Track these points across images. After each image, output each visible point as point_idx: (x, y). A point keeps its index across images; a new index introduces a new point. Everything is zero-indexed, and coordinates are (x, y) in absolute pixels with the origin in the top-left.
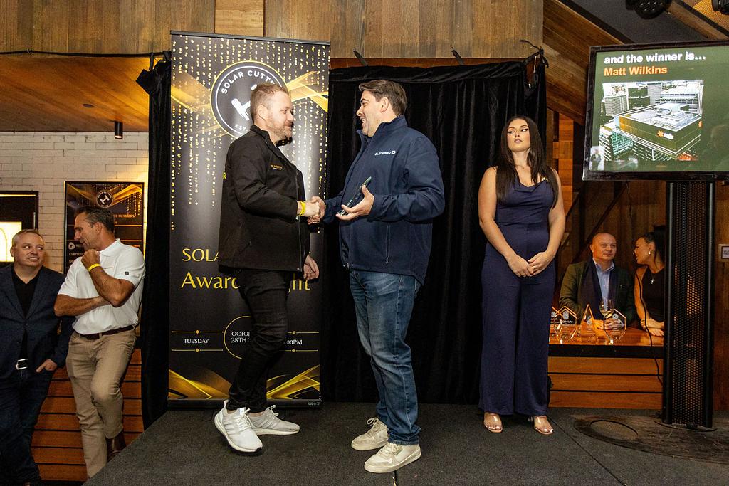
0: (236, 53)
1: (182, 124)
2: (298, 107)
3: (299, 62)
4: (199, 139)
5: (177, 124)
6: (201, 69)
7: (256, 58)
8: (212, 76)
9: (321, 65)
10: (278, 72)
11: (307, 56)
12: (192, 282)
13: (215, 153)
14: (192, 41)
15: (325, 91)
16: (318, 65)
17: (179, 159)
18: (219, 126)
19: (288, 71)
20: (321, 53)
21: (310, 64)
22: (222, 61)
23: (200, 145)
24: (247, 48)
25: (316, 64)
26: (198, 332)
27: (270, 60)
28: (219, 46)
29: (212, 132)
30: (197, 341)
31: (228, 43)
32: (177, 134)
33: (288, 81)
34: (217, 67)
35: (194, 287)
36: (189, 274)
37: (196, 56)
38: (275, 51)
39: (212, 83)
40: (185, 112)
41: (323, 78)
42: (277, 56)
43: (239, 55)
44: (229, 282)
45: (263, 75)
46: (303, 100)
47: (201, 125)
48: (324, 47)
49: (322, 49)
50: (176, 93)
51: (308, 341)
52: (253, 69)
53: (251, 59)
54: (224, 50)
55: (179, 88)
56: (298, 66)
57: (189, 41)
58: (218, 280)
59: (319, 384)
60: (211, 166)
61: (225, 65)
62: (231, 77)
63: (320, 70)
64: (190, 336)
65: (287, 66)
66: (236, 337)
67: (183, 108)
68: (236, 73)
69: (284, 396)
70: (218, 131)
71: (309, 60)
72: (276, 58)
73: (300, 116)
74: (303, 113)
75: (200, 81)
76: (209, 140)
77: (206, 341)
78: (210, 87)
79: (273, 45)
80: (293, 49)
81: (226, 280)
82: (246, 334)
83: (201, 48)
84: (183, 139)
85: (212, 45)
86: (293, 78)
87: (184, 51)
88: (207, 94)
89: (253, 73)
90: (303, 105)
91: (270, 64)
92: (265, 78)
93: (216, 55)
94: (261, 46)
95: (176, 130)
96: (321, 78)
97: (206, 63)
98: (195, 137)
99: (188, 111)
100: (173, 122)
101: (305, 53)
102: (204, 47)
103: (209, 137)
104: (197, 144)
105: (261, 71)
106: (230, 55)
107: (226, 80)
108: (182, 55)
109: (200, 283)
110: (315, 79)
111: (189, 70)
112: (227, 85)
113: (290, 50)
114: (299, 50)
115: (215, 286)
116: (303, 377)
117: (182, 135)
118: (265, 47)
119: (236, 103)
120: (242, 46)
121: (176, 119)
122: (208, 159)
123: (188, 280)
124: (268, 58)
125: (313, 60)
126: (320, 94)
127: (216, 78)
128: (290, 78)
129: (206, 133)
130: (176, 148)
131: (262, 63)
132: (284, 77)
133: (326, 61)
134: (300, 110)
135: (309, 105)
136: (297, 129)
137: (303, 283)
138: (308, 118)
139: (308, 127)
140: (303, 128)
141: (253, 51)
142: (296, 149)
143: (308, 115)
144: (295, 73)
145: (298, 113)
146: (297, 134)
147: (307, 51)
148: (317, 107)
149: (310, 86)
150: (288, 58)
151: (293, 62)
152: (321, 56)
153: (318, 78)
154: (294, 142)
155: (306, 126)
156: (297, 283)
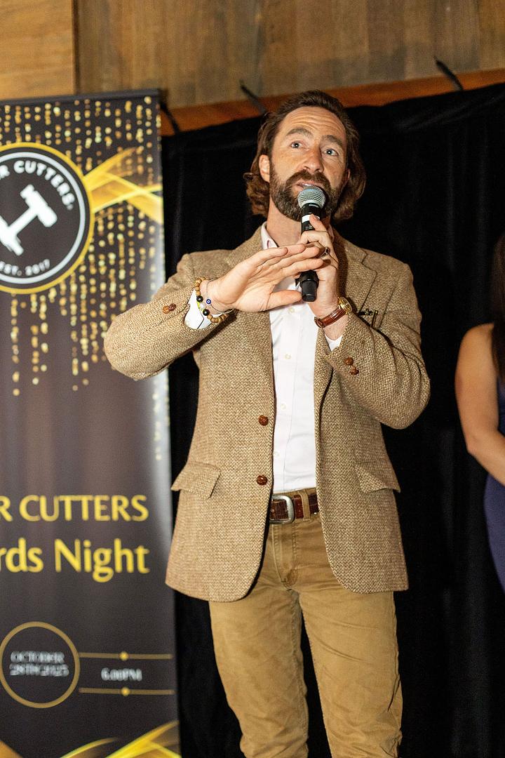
2: (106, 221)
3: (104, 135)
7: (28, 137)
9: (145, 136)
11: (118, 123)
15: (155, 181)
16: (140, 134)
19: (86, 153)
20: (144, 112)
24: (12, 121)
25: (134, 133)
27: (53, 139)
33: (85, 172)
38: (61, 120)
41: (150, 160)
42: (63, 129)
45: (41, 167)
46: (116, 206)
48: (148, 100)
49: (145, 106)
51: (152, 675)
52: (24, 159)
53: (19, 140)
56: (103, 142)
63: (144, 144)
65: (83, 144)
66: (20, 663)
71: (122, 129)
72: (62, 133)
73: (111, 236)
74: (116, 230)
79: (57, 111)
86: (95, 166)
89: (24, 166)
90: (116, 215)
91: (53, 145)
92: (45, 172)
94: (33, 113)
101: (113, 117)
105: (38, 161)
110: (135, 164)
113: (87, 114)
114: (103, 108)
116: (147, 745)
118: (42, 114)
124: (49, 135)
125: (128, 127)
126: (146, 191)
128: (89, 167)
131: (38, 145)
132: (80, 166)
133: (153, 127)
134: (111, 225)
135: (126, 214)
136: (107, 260)
137: (135, 557)
138: (127, 239)
139: (127, 257)
140: (117, 259)
141: (22, 126)
142: (108, 300)
143: (125, 233)
144: (98, 155)
145: (107, 231)
146: (107, 272)
147: (118, 113)
148: (141, 215)
149: (126, 178)
150: (84, 129)
151: (93, 136)
152: (144, 118)
153: (140, 160)
154: (103, 286)
155: (122, 254)
156: (124, 558)
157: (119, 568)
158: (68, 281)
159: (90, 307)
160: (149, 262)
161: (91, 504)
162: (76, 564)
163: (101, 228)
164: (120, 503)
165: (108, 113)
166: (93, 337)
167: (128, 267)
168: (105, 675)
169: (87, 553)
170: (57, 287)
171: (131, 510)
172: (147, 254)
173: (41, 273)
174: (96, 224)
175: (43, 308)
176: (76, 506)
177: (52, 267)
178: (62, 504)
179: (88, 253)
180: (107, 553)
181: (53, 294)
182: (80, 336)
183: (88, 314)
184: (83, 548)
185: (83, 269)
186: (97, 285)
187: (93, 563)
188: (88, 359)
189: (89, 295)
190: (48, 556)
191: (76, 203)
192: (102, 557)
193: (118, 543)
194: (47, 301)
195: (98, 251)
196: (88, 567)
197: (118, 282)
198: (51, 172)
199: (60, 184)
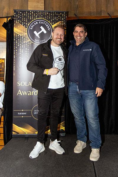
0: (35, 16)
1: (17, 40)
3: (56, 19)
4: (23, 45)
5: (15, 40)
6: (24, 22)
7: (42, 17)
8: (27, 24)
12: (21, 93)
13: (28, 49)
14: (21, 13)
17: (16, 51)
18: (30, 40)
21: (60, 19)
22: (31, 19)
23: (23, 47)
24: (39, 14)
25: (62, 19)
26: (23, 110)
27: (47, 18)
28: (29, 14)
29: (27, 42)
30: (22, 114)
31: (32, 13)
32: (16, 43)
33: (52, 25)
34: (29, 21)
35: (21, 95)
36: (20, 90)
37: (22, 17)
38: (48, 15)
39: (27, 26)
40: (18, 36)
41: (64, 23)
42: (49, 17)
43: (36, 17)
44: (33, 93)
45: (44, 23)
47: (23, 40)
49: (64, 14)
50: (16, 30)
53: (40, 18)
54: (31, 15)
55: (16, 28)
57: (20, 12)
58: (30, 92)
59: (64, 128)
60: (27, 54)
61: (31, 20)
62: (34, 24)
64: (20, 112)
65: (52, 20)
66: (36, 112)
67: (18, 35)
68: (35, 22)
70: (29, 42)
71: (60, 18)
75: (23, 25)
76: (26, 45)
77: (25, 113)
78: (27, 27)
79: (48, 13)
81: (32, 92)
83: (24, 15)
84: (18, 44)
85: (27, 14)
86: (54, 24)
87: (18, 16)
88: (26, 30)
89: (41, 22)
92: (45, 24)
93: (28, 17)
94: (43, 13)
95: (15, 42)
97: (26, 19)
98: (21, 44)
99: (19, 35)
100: (14, 39)
101: (58, 15)
102: (25, 14)
103: (26, 44)
104: (22, 46)
106: (33, 17)
107: (32, 25)
108: (18, 17)
109: (23, 93)
110: (62, 24)
111: (20, 22)
112: (32, 26)
113: (53, 14)
114: (56, 14)
115: (28, 94)
117: (17, 44)
118: (45, 13)
119: (35, 32)
120: (37, 14)
121: (15, 38)
122: (26, 51)
123: (19, 93)
127: (29, 24)
129: (25, 43)
130: (15, 48)
131: (44, 19)
132: (52, 23)
133: (65, 18)
141: (41, 15)
144: (55, 22)
150: (52, 17)
151: (54, 18)
152: (64, 16)
173: (43, 42)
177: (45, 41)
199: (48, 26)
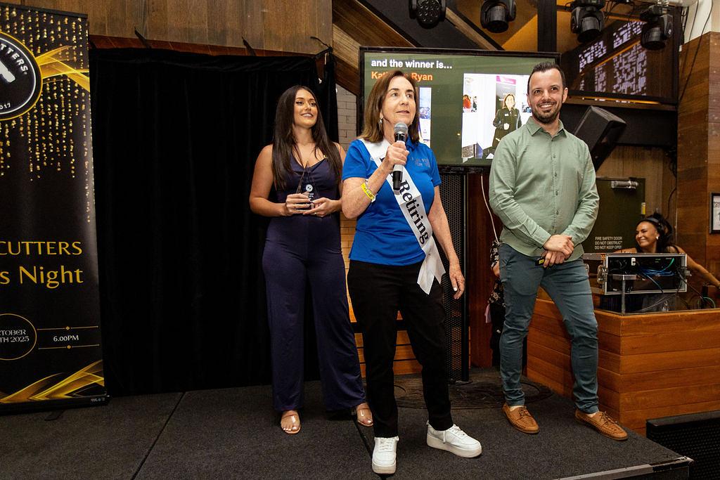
2: (51, 85)
3: (49, 35)
9: (78, 40)
10: (23, 44)
11: (59, 29)
15: (85, 67)
16: (74, 38)
19: (36, 44)
20: (77, 26)
25: (71, 38)
27: (12, 30)
33: (36, 55)
38: (17, 19)
41: (81, 54)
42: (19, 25)
45: (3, 46)
46: (58, 77)
48: (79, 19)
49: (78, 23)
51: (86, 338)
56: (49, 38)
59: (103, 379)
63: (77, 44)
69: (62, 395)
71: (62, 33)
72: (19, 27)
73: (55, 94)
74: (58, 92)
79: (14, 13)
80: (41, 19)
82: (8, 333)
86: (43, 52)
90: (58, 83)
91: (11, 33)
92: (6, 49)
96: (78, 53)
101: (56, 24)
105: (1, 42)
110: (71, 55)
113: (37, 20)
114: (48, 20)
116: (83, 374)
118: (3, 13)
124: (8, 27)
125: (67, 33)
126: (78, 72)
128: (39, 52)
132: (32, 50)
133: (83, 35)
134: (55, 88)
135: (65, 83)
136: (53, 109)
137: (74, 275)
138: (66, 98)
139: (66, 108)
140: (60, 108)
142: (54, 131)
143: (65, 94)
144: (45, 46)
145: (52, 91)
146: (53, 115)
147: (59, 23)
148: (76, 85)
149: (65, 62)
152: (77, 30)
153: (75, 54)
154: (50, 123)
155: (63, 106)
156: (67, 276)
157: (63, 281)
158: (25, 117)
159: (41, 134)
160: (81, 113)
161: (44, 247)
162: (35, 280)
163: (48, 89)
164: (64, 245)
165: (52, 22)
166: (44, 151)
167: (67, 113)
168: (55, 339)
169: (42, 273)
170: (17, 120)
171: (70, 249)
172: (80, 107)
173: (5, 110)
174: (45, 86)
175: (7, 131)
176: (34, 248)
177: (13, 107)
178: (23, 246)
179: (39, 103)
180: (55, 273)
181: (14, 123)
182: (34, 150)
183: (40, 138)
184: (38, 271)
185: (36, 111)
186: (46, 122)
187: (46, 279)
188: (41, 164)
189: (40, 127)
190: (14, 275)
191: (29, 71)
192: (52, 275)
193: (62, 267)
194: (10, 128)
195: (46, 102)
196: (42, 281)
197: (61, 121)
198: (10, 50)
199: (18, 58)
